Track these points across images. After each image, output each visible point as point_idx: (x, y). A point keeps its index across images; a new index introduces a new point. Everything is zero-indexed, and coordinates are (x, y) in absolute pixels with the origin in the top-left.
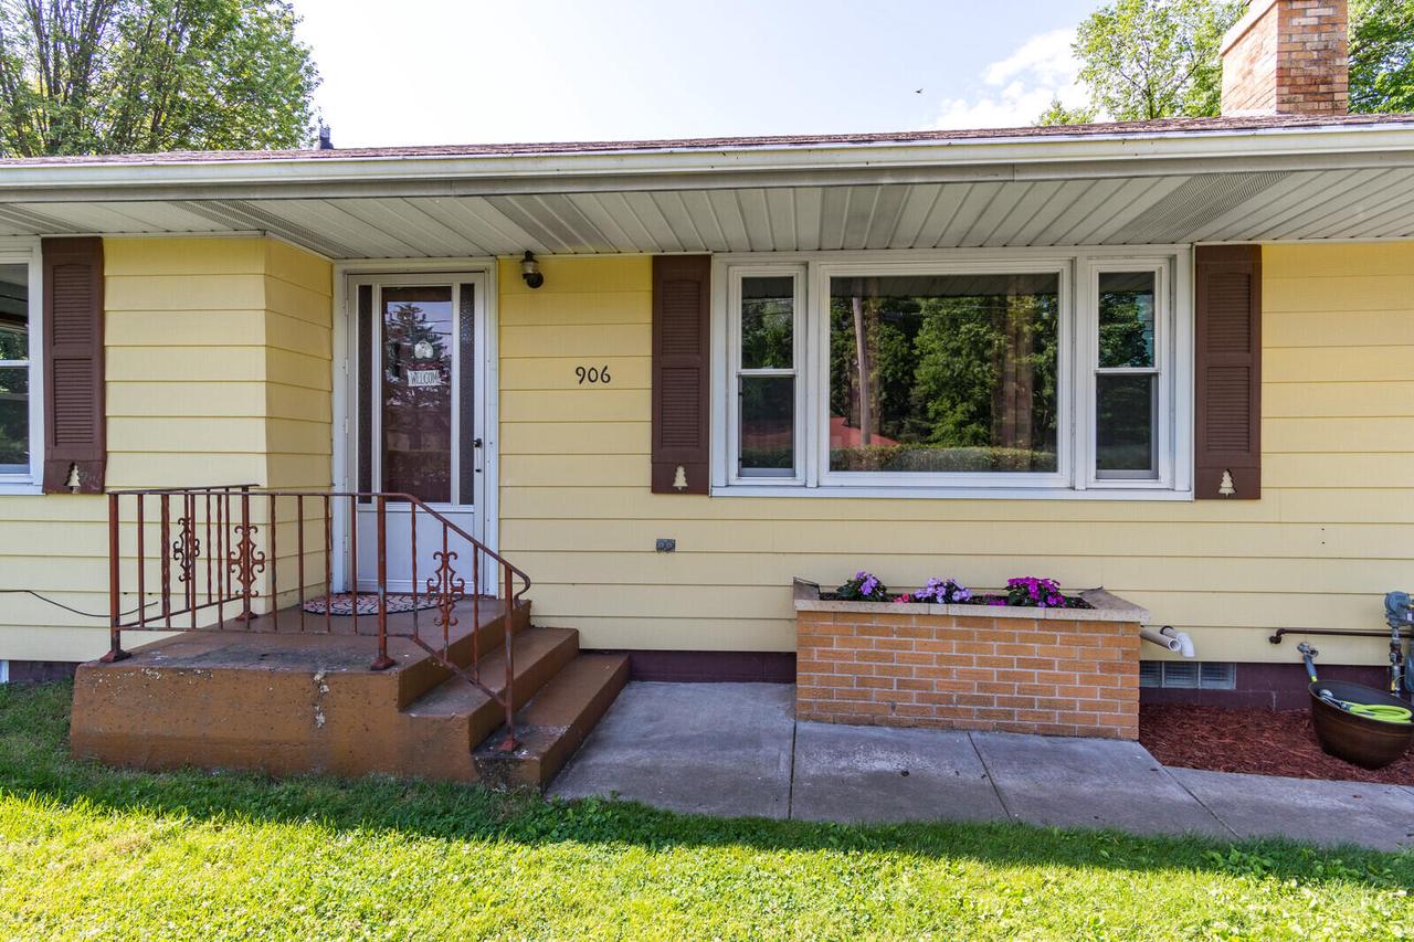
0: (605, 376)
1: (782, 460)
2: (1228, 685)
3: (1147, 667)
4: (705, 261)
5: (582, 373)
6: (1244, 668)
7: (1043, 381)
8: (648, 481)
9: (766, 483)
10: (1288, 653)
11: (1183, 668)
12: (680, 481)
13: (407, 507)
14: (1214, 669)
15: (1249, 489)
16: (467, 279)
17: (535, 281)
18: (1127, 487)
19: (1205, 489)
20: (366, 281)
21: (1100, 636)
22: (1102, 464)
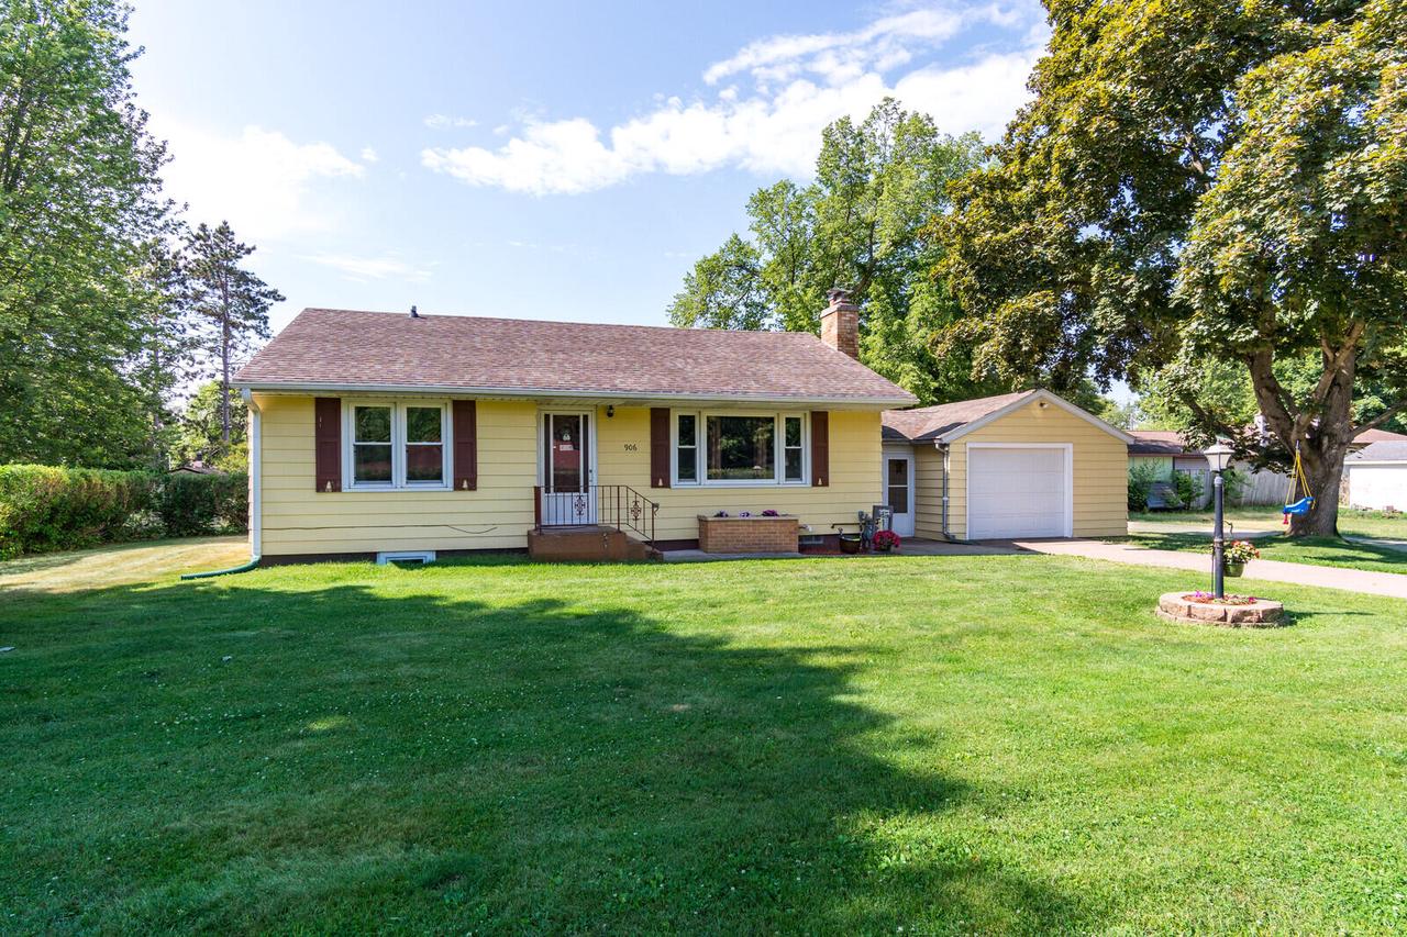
0: (635, 448)
1: (692, 476)
2: (821, 542)
3: (801, 538)
4: (669, 410)
5: (627, 447)
6: (826, 536)
7: (770, 443)
8: (650, 483)
9: (688, 484)
10: (836, 531)
11: (810, 537)
12: (661, 484)
13: (570, 494)
14: (818, 537)
15: (826, 484)
16: (585, 413)
17: (610, 415)
18: (794, 483)
19: (815, 484)
20: (547, 412)
21: (789, 524)
22: (787, 477)
